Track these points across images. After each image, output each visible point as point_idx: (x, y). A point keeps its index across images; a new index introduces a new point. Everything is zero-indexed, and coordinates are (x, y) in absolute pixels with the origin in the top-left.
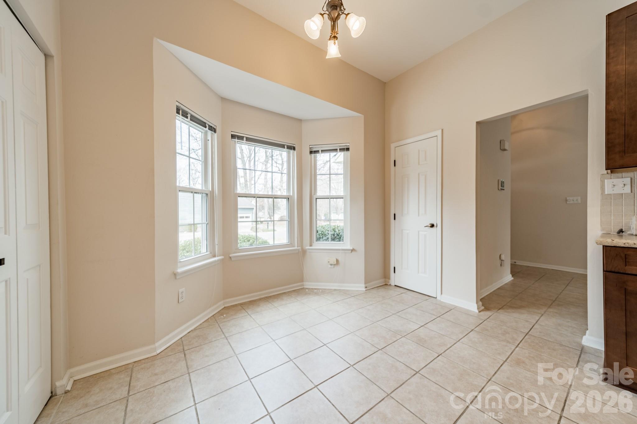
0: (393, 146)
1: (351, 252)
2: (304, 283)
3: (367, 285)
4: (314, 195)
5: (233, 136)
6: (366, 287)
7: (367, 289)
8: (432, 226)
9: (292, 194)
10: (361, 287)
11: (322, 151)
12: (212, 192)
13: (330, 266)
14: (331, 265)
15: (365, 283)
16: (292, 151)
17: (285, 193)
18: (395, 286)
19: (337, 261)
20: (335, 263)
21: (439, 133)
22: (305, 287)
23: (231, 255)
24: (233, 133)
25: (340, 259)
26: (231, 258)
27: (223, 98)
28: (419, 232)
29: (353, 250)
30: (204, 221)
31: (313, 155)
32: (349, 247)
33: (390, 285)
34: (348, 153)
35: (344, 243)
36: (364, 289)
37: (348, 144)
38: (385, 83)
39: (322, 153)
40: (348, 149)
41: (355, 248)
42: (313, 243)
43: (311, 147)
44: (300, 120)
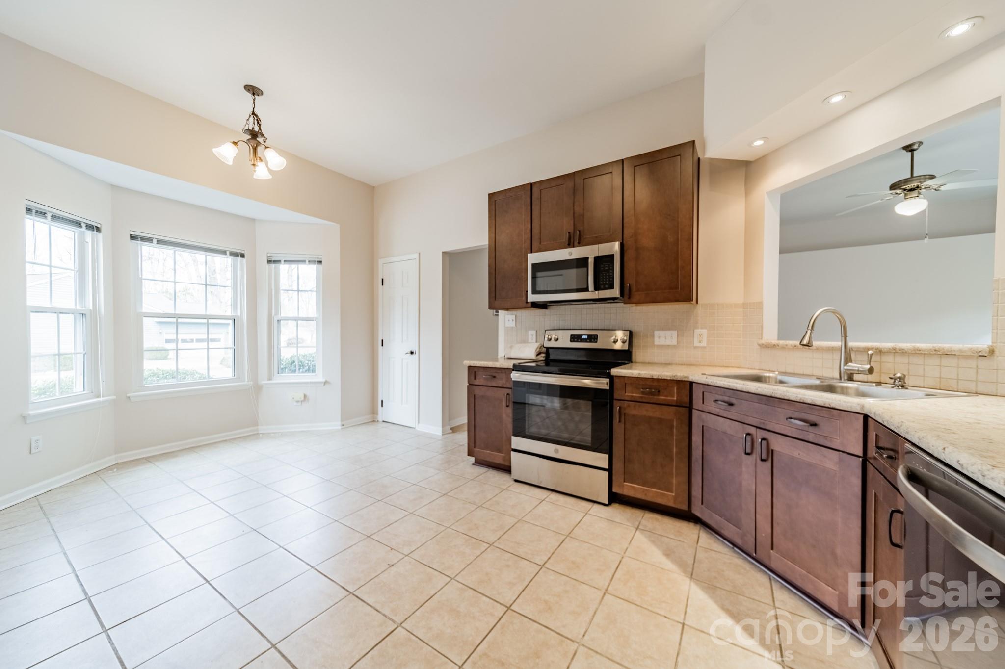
0: (381, 261)
1: (324, 385)
2: (259, 427)
3: (343, 423)
4: (275, 315)
5: (133, 237)
6: (343, 425)
7: (343, 427)
8: (412, 353)
9: (239, 314)
10: (337, 425)
11: (284, 261)
12: (94, 311)
13: (295, 403)
14: (298, 402)
15: (342, 421)
16: (239, 259)
17: (229, 313)
18: (383, 421)
19: (305, 396)
20: (302, 399)
21: (416, 256)
22: (259, 432)
23: (128, 395)
24: (133, 233)
25: (308, 394)
26: (129, 397)
27: (114, 186)
28: (402, 359)
29: (326, 383)
30: (80, 349)
31: (273, 266)
32: (321, 379)
33: (378, 421)
34: (320, 266)
35: (316, 375)
36: (340, 428)
37: (320, 257)
38: (374, 187)
39: (284, 264)
40: (320, 262)
41: (328, 380)
42: (274, 375)
43: (269, 255)
44: (253, 220)
